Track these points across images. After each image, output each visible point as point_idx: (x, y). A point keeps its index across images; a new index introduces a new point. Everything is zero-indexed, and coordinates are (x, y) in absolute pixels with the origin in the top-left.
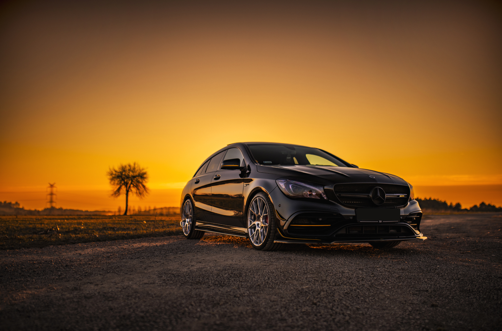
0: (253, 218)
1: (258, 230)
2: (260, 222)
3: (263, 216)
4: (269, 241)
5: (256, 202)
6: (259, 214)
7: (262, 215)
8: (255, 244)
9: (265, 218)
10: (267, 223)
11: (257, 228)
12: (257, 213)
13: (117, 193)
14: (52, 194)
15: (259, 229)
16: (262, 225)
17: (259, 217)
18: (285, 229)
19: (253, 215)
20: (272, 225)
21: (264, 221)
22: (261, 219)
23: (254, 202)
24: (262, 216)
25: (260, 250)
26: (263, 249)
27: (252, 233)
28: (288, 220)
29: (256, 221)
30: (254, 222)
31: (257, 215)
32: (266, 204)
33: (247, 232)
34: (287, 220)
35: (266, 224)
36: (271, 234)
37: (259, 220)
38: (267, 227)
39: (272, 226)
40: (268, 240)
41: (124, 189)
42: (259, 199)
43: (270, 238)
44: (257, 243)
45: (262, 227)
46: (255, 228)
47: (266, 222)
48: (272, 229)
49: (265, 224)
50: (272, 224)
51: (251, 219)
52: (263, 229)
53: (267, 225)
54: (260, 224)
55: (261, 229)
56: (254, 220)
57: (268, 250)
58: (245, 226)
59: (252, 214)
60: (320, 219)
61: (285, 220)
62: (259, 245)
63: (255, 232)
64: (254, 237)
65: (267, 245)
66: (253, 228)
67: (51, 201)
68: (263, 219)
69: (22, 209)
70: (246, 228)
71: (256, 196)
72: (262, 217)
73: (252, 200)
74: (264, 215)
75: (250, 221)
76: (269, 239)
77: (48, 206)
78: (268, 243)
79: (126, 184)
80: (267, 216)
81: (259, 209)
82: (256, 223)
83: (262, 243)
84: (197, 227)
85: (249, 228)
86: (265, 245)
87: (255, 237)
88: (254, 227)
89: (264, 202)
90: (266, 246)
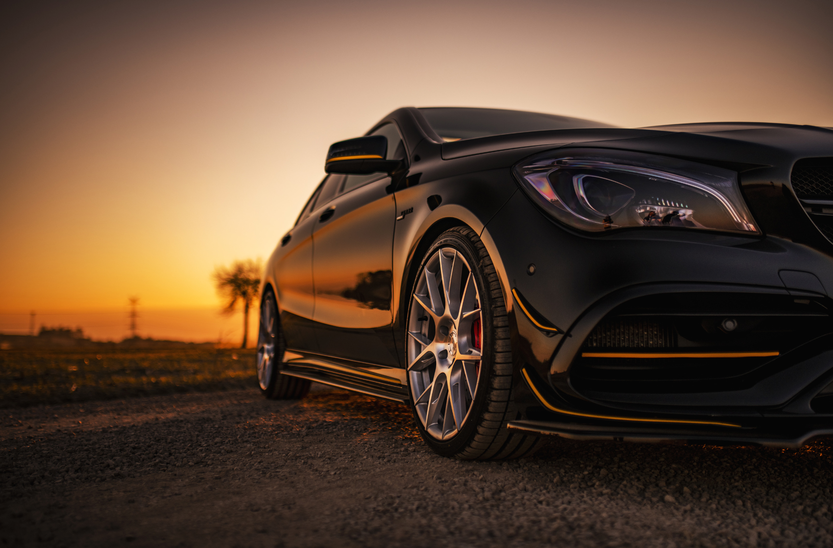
0: (425, 330)
1: (443, 376)
2: (452, 345)
3: (462, 320)
4: (485, 423)
5: (435, 269)
6: (448, 312)
7: (455, 318)
8: (430, 431)
9: (471, 327)
10: (478, 349)
11: (440, 369)
12: (441, 311)
13: (230, 309)
14: (134, 315)
15: (447, 371)
16: (459, 356)
17: (447, 324)
18: (556, 373)
19: (426, 319)
20: (499, 355)
21: (464, 339)
22: (454, 331)
23: (429, 269)
24: (457, 322)
25: (449, 457)
26: (460, 455)
27: (422, 387)
28: (572, 333)
29: (437, 341)
30: (428, 344)
31: (440, 318)
32: (474, 270)
33: (405, 383)
34: (568, 334)
35: (474, 351)
36: (495, 392)
37: (446, 336)
38: (477, 362)
39: (499, 358)
40: (484, 420)
42: (445, 254)
43: (491, 409)
44: (440, 426)
45: (457, 365)
46: (432, 368)
47: (474, 344)
48: (499, 372)
49: (470, 352)
50: (499, 350)
51: (420, 334)
52: (463, 371)
53: (477, 354)
54: (450, 354)
55: (453, 373)
56: (430, 338)
57: (482, 459)
58: (401, 362)
59: (423, 317)
60: (730, 325)
61: (560, 332)
62: (447, 437)
63: (433, 384)
64: (428, 402)
65: (478, 437)
66: (425, 370)
67: (133, 326)
68: (460, 334)
70: (404, 368)
71: (436, 245)
72: (457, 327)
73: (422, 263)
74: (466, 314)
75: (416, 341)
76: (487, 416)
78: (481, 430)
80: (474, 319)
81: (447, 294)
82: (436, 347)
83: (456, 431)
84: (288, 366)
85: (414, 368)
86: (471, 439)
87: (433, 403)
88: (428, 365)
89: (464, 265)
90: (474, 444)
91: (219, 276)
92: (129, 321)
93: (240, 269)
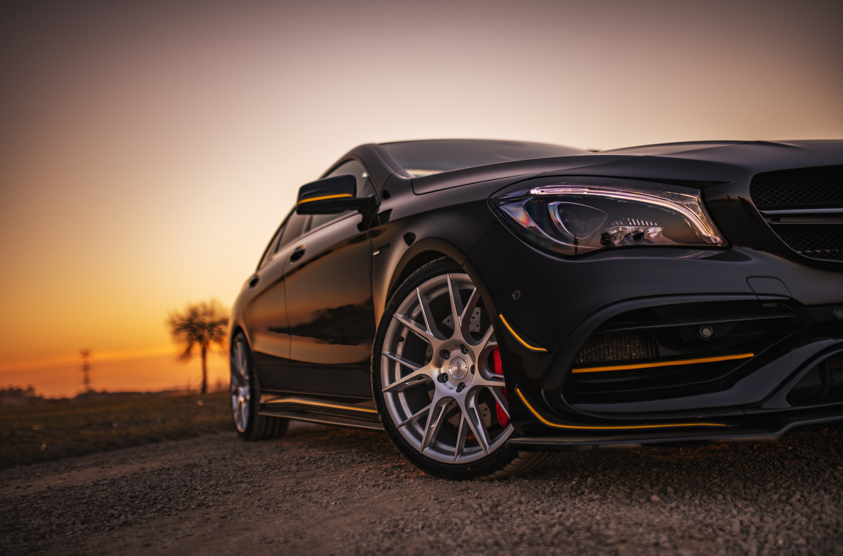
13: (187, 355)
14: (86, 368)
18: (551, 390)
30: (420, 367)
34: (557, 353)
41: (197, 348)
60: (707, 332)
67: (87, 380)
69: (41, 398)
77: (82, 388)
79: (201, 339)
87: (432, 426)
91: (173, 322)
92: (81, 375)
93: (194, 313)
